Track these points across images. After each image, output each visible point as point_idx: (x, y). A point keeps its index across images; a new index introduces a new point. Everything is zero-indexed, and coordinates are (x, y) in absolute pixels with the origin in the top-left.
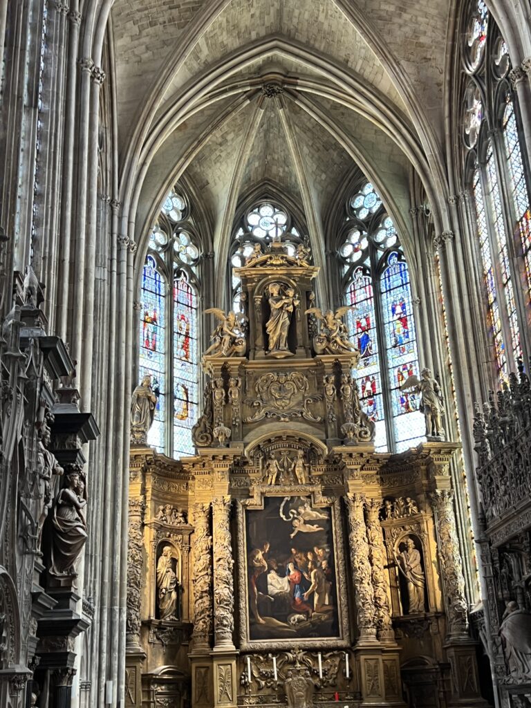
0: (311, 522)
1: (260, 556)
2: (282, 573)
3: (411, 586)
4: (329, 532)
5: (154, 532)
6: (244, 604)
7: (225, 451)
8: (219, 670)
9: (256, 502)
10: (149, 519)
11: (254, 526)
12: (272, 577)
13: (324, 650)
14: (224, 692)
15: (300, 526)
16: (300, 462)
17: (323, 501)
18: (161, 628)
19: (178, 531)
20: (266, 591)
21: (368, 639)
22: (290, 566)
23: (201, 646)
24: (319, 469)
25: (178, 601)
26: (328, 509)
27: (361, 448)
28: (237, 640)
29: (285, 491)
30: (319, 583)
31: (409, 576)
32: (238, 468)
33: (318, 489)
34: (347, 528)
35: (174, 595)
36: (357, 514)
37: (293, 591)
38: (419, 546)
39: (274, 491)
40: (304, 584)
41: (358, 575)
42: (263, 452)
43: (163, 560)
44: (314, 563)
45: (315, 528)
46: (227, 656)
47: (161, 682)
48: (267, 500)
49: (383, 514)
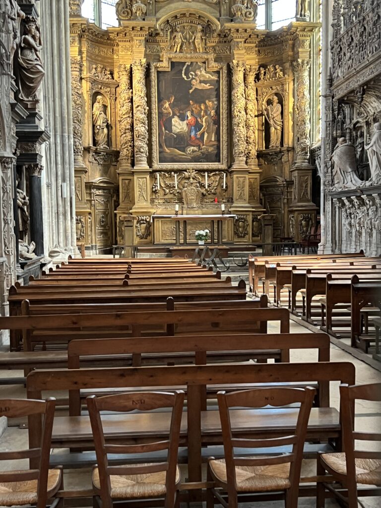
0: (205, 82)
1: (167, 105)
2: (182, 118)
3: (272, 130)
4: (218, 90)
5: (89, 84)
6: (155, 138)
7: (141, 23)
8: (137, 181)
9: (165, 65)
10: (85, 74)
11: (163, 84)
12: (175, 121)
13: (209, 171)
14: (141, 195)
15: (196, 85)
16: (199, 35)
17: (214, 66)
18: (97, 153)
19: (107, 85)
20: (171, 131)
21: (240, 163)
22: (189, 114)
23: (125, 166)
24: (213, 41)
25: (108, 135)
26: (218, 72)
27: (246, 25)
28: (150, 162)
29: (186, 57)
30: (208, 126)
31: (272, 122)
32: (152, 37)
33: (211, 56)
34: (230, 87)
35: (105, 130)
36: (239, 77)
37: (190, 131)
38: (281, 102)
39: (178, 57)
40: (198, 126)
41: (235, 121)
42: (171, 26)
43: (96, 105)
44: (206, 112)
45: (207, 86)
46: (144, 172)
47: (98, 188)
48: (173, 64)
49: (257, 78)
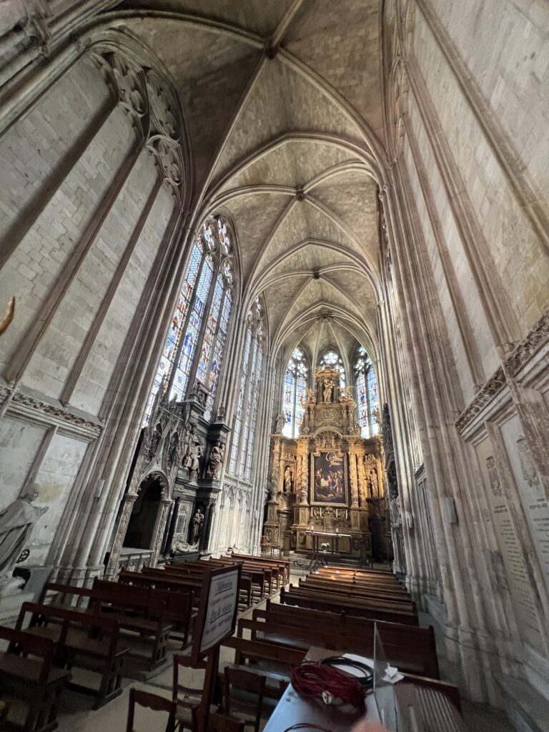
0: (337, 462)
1: (318, 472)
2: (326, 479)
3: (373, 487)
4: (343, 466)
5: (284, 462)
7: (308, 436)
8: (301, 511)
9: (318, 454)
10: (282, 458)
11: (317, 463)
12: (322, 480)
13: (339, 508)
14: (302, 519)
15: (333, 463)
16: (333, 440)
17: (341, 454)
19: (293, 462)
20: (320, 485)
21: (355, 505)
22: (329, 477)
23: (298, 501)
24: (340, 443)
26: (343, 457)
27: (354, 436)
28: (309, 501)
29: (328, 450)
31: (372, 483)
32: (312, 442)
33: (339, 450)
34: (348, 464)
35: (290, 484)
36: (353, 460)
37: (330, 486)
39: (324, 450)
40: (333, 484)
41: (351, 481)
42: (320, 437)
43: (287, 471)
44: (337, 476)
45: (338, 464)
46: (305, 507)
47: (284, 513)
48: (322, 454)
49: (364, 460)
